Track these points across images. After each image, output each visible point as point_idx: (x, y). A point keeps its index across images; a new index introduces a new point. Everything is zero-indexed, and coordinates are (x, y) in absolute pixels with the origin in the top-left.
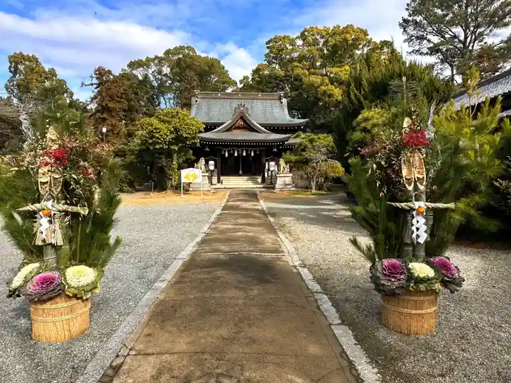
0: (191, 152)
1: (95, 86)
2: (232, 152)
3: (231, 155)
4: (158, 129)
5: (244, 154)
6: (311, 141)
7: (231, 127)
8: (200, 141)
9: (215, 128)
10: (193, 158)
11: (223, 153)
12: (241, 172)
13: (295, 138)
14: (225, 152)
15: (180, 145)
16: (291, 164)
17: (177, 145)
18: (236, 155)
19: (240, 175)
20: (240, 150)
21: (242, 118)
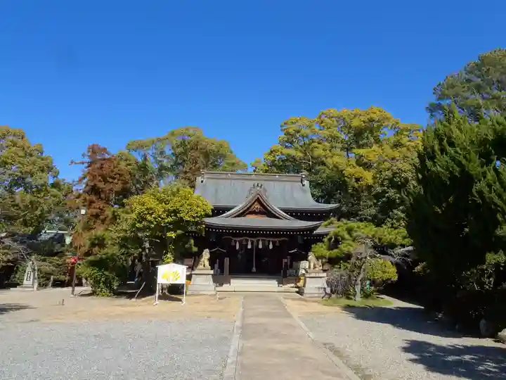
0: (192, 241)
1: (86, 165)
2: (244, 243)
3: (243, 246)
4: (151, 209)
5: (260, 246)
6: (350, 231)
7: (244, 212)
8: (206, 227)
9: (224, 212)
10: (195, 249)
11: (233, 244)
12: (254, 270)
13: (326, 226)
14: (235, 242)
15: (179, 232)
16: (324, 260)
17: (175, 232)
18: (249, 247)
19: (254, 274)
20: (255, 240)
21: (258, 200)
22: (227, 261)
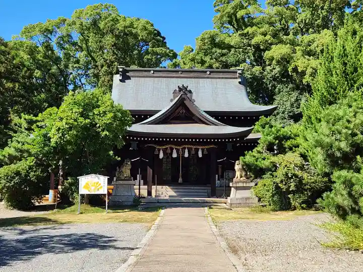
2: (169, 151)
3: (168, 155)
5: (186, 155)
9: (146, 118)
11: (156, 153)
12: (180, 180)
14: (159, 150)
18: (175, 155)
19: (180, 185)
20: (180, 148)
22: (150, 171)
